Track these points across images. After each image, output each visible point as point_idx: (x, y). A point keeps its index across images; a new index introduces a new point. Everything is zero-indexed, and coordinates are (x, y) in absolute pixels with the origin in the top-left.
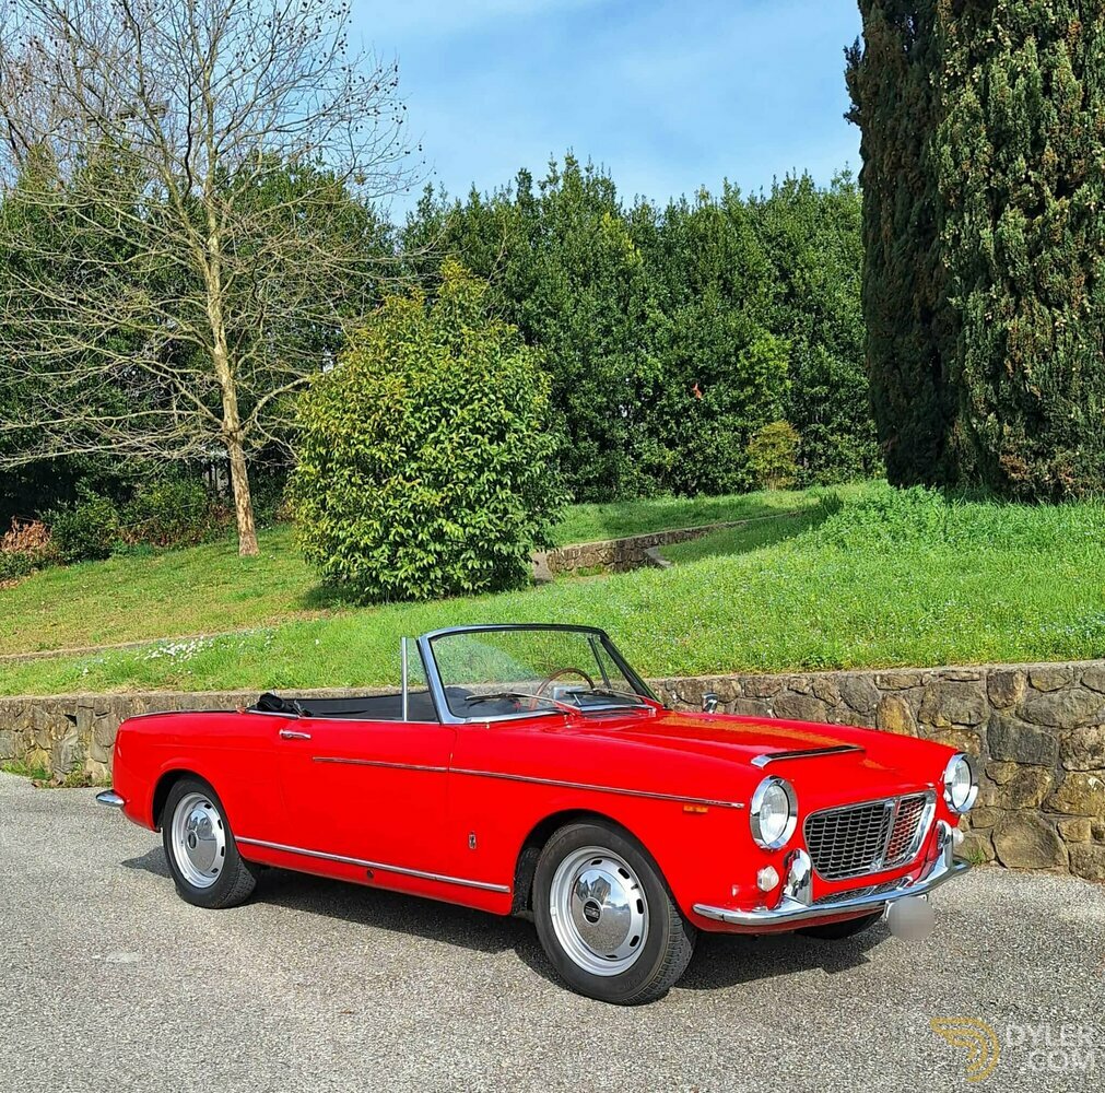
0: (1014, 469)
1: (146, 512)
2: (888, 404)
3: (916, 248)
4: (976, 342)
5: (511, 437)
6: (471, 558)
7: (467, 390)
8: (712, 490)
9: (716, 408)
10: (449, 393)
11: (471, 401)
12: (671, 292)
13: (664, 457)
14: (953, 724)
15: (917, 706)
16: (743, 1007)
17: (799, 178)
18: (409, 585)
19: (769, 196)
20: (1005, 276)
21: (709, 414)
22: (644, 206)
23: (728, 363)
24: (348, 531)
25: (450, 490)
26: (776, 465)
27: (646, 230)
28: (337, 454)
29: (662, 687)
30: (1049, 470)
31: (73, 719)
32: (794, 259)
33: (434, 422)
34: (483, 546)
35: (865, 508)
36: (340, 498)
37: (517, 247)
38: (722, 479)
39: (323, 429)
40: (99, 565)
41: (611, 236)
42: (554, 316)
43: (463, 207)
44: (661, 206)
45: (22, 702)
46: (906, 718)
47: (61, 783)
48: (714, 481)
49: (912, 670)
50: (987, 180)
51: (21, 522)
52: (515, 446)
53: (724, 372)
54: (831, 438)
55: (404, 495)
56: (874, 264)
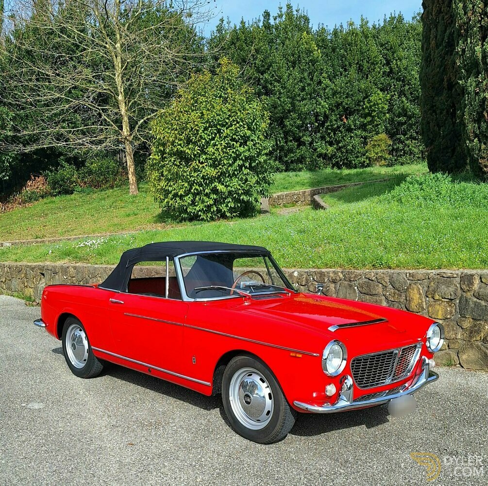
1: (90, 172)
3: (446, 53)
4: (470, 103)
5: (250, 143)
6: (229, 202)
7: (229, 120)
8: (349, 166)
9: (353, 127)
10: (221, 121)
11: (231, 125)
12: (334, 71)
13: (328, 150)
14: (442, 298)
15: (426, 289)
16: (322, 448)
17: (397, 16)
18: (202, 214)
19: (382, 24)
21: (349, 130)
22: (323, 29)
23: (359, 105)
24: (174, 187)
25: (220, 168)
26: (380, 155)
27: (323, 40)
28: (168, 151)
29: (306, 274)
31: (43, 274)
32: (393, 55)
33: (213, 136)
34: (235, 197)
35: (412, 184)
36: (169, 171)
37: (262, 48)
38: (354, 160)
39: (162, 138)
40: (68, 197)
41: (306, 42)
42: (279, 82)
43: (237, 28)
44: (331, 28)
45: (21, 266)
46: (420, 294)
47: (38, 304)
48: (351, 162)
49: (424, 271)
50: (480, 21)
51: (35, 176)
52: (252, 148)
53: (357, 110)
54: (407, 142)
55: (199, 171)
56: (426, 60)
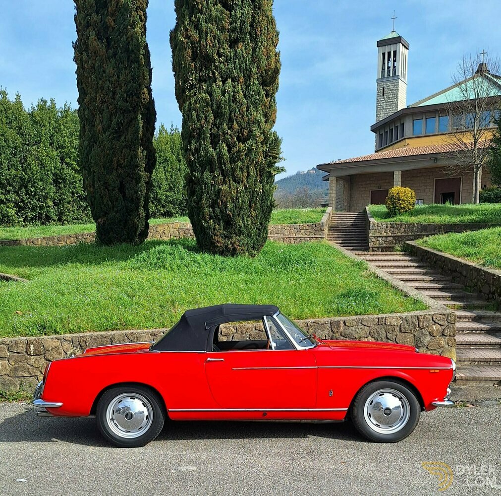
0: (218, 242)
2: (103, 203)
4: (207, 192)
20: (221, 168)
30: (231, 243)
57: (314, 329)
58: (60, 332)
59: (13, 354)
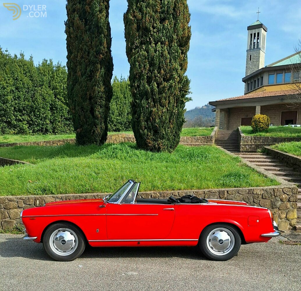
0: (149, 143)
2: (80, 120)
4: (144, 112)
20: (153, 98)
30: (157, 144)
57: (208, 195)
58: (55, 193)
59: (26, 205)
